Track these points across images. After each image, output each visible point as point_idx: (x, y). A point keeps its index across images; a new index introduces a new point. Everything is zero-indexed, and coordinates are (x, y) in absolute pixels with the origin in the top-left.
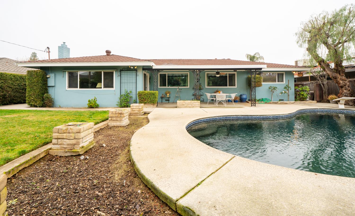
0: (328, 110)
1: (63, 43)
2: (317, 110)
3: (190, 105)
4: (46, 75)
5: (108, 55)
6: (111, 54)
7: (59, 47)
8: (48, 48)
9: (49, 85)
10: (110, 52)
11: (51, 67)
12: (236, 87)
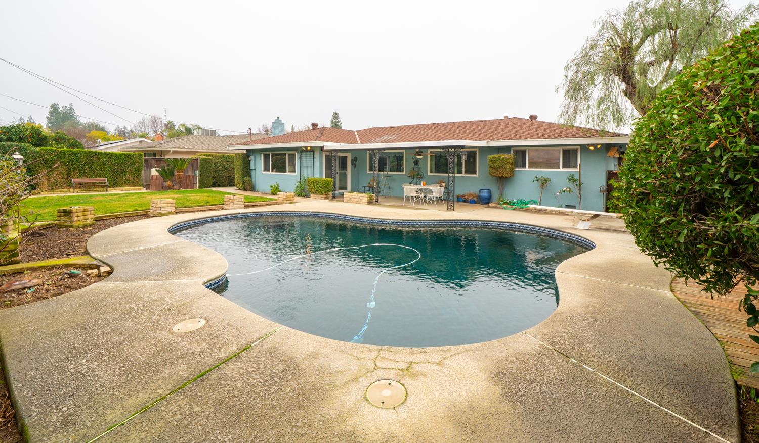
0: (522, 225)
1: (277, 118)
2: (513, 224)
3: (357, 200)
4: (248, 158)
5: (313, 129)
6: (318, 127)
7: (273, 123)
8: (249, 128)
9: (251, 168)
10: (317, 125)
11: (253, 149)
12: (477, 175)
